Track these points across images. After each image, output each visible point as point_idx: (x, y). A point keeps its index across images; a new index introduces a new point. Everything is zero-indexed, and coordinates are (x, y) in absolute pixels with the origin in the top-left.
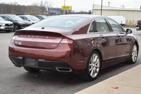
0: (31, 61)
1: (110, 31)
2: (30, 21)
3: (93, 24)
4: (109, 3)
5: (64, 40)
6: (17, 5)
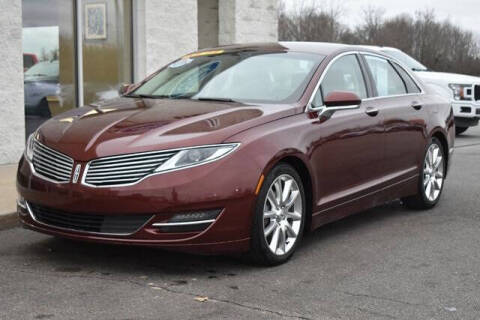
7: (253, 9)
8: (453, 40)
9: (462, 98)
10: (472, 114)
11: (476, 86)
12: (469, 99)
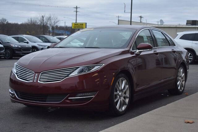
2: (28, 43)
4: (141, 17)
6: (5, 23)
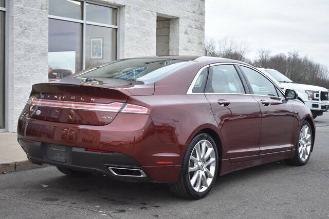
0: (58, 152)
1: (246, 93)
3: (203, 75)
5: (128, 107)
7: (190, 44)
8: (309, 69)
9: (313, 99)
10: (319, 108)
11: (321, 92)
12: (318, 100)
